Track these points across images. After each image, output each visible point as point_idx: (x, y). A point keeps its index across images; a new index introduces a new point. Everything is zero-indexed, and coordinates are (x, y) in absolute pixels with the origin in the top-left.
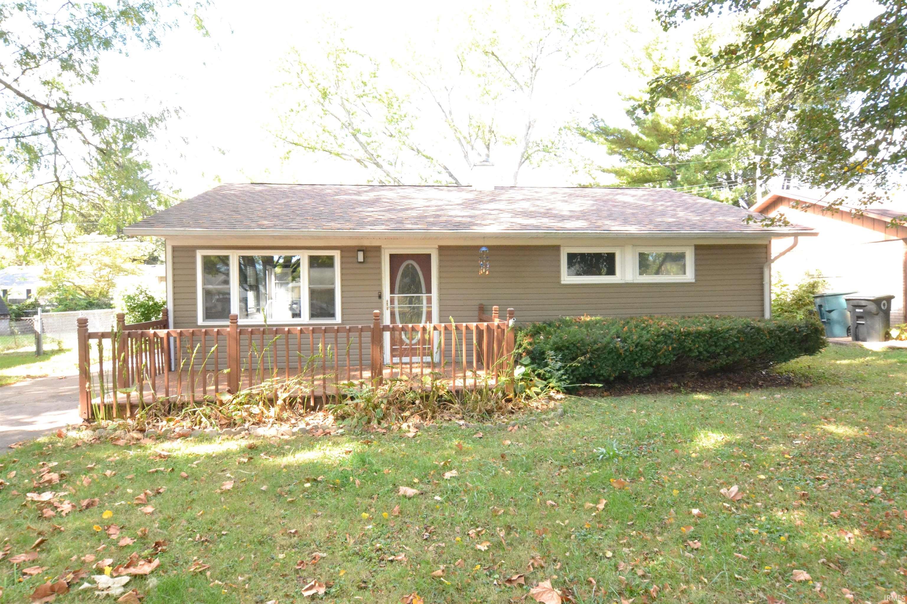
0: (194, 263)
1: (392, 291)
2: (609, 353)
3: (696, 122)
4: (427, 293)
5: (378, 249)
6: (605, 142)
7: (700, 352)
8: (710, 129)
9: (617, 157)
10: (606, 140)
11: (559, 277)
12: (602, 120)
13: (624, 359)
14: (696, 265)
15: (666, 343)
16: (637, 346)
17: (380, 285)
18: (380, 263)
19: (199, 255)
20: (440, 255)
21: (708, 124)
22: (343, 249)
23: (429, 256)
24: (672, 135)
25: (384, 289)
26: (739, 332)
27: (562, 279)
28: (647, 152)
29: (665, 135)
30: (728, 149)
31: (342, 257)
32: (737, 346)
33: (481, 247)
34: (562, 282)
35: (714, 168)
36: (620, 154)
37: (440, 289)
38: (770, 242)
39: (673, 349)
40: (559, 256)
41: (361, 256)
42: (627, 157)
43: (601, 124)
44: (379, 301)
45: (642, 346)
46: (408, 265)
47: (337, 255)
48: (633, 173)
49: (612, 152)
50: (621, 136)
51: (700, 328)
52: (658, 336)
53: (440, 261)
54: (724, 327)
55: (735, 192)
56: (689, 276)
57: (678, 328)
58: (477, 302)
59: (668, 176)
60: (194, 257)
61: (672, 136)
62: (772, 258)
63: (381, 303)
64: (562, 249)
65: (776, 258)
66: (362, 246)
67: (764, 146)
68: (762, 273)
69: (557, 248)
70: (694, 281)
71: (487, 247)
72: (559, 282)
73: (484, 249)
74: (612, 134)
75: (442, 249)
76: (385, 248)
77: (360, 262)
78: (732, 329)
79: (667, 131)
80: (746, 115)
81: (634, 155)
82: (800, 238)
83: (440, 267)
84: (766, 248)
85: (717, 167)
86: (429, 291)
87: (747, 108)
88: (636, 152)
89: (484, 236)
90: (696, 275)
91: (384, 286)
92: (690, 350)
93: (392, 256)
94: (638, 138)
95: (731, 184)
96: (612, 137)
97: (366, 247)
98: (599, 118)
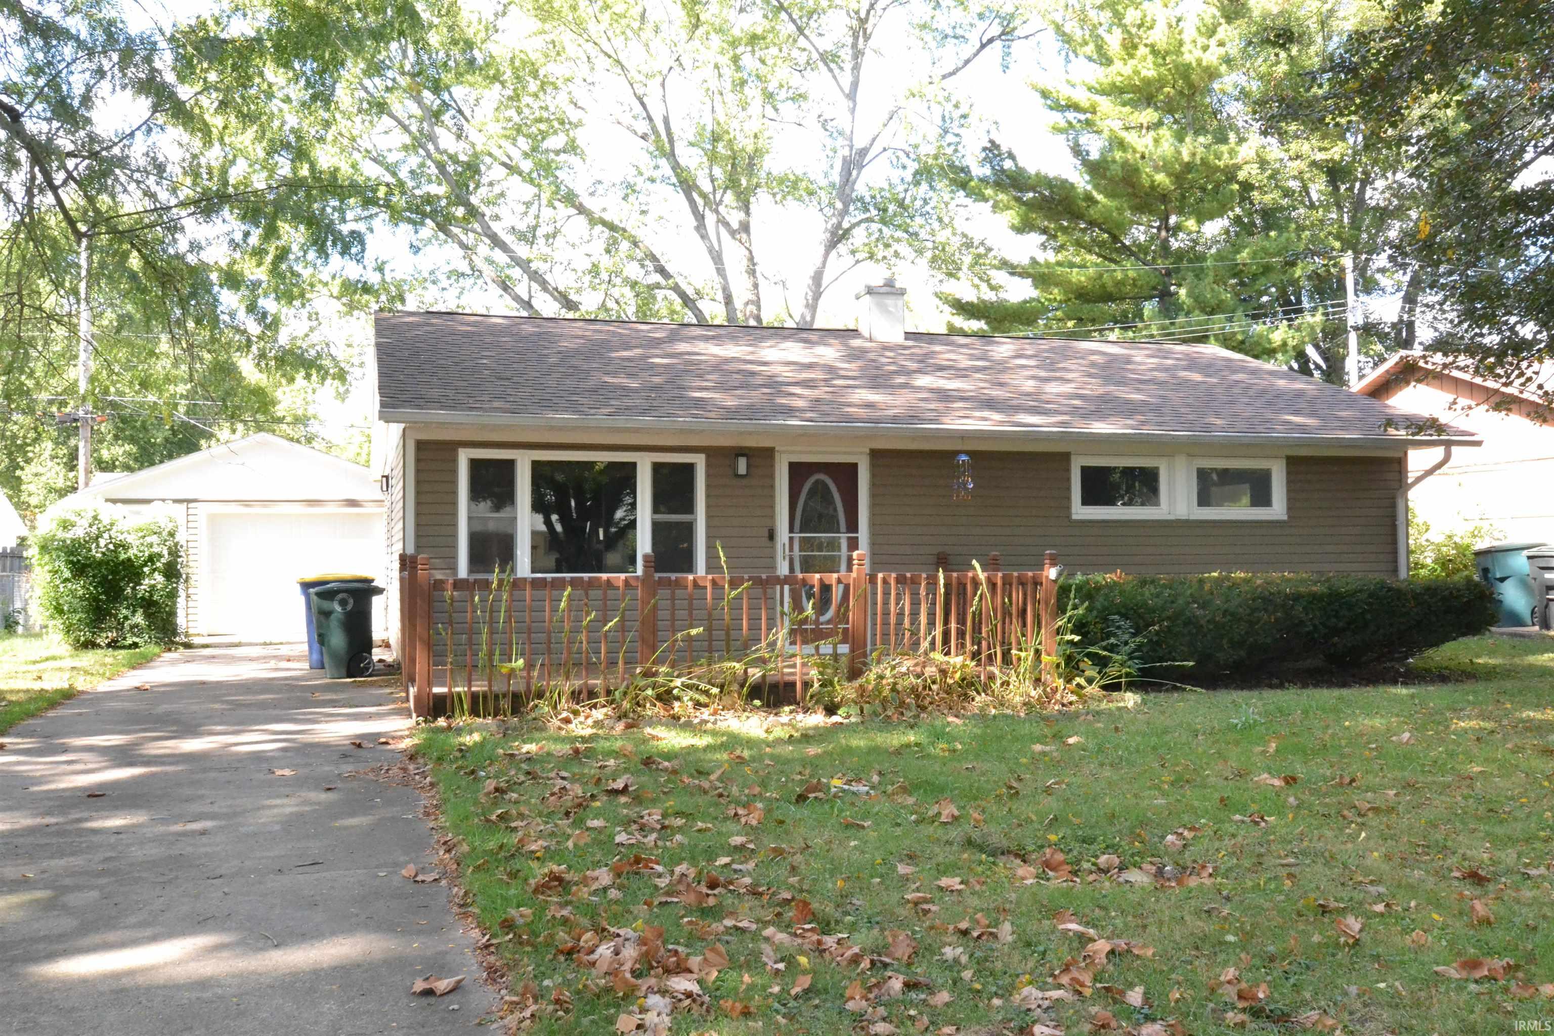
0: (454, 472)
1: (791, 530)
2: (1185, 624)
3: (1217, 169)
4: (848, 531)
5: (768, 454)
6: (1013, 203)
7: (1315, 626)
8: (1247, 187)
9: (1035, 239)
10: (1018, 200)
11: (1069, 508)
12: (1011, 156)
13: (1205, 636)
14: (1289, 491)
15: (1266, 610)
16: (1224, 615)
17: (772, 517)
18: (772, 476)
19: (464, 458)
20: (873, 466)
21: (1241, 175)
22: (713, 453)
23: (854, 467)
24: (1164, 196)
25: (778, 523)
26: (1371, 595)
27: (1073, 510)
28: (1106, 231)
29: (1147, 194)
30: (1285, 235)
31: (708, 466)
32: (1368, 616)
33: (958, 453)
34: (1074, 517)
35: (1255, 277)
36: (1044, 231)
37: (872, 524)
38: (1406, 454)
39: (1276, 620)
40: (1068, 470)
41: (742, 466)
42: (1062, 238)
43: (1008, 164)
44: (769, 544)
45: (1232, 614)
46: (817, 482)
47: (699, 461)
48: (1077, 277)
49: (1024, 227)
50: (1052, 192)
51: (1314, 588)
52: (1254, 600)
53: (873, 476)
54: (1349, 588)
55: (1298, 329)
56: (1278, 509)
57: (1281, 588)
58: (940, 549)
59: (1154, 288)
60: (454, 461)
61: (1164, 198)
62: (1410, 481)
63: (773, 548)
64: (1073, 458)
65: (1419, 480)
66: (741, 448)
67: (1359, 229)
68: (1393, 506)
69: (1064, 458)
70: (1285, 518)
71: (967, 453)
72: (1069, 516)
73: (964, 458)
74: (1033, 189)
75: (875, 454)
76: (781, 452)
77: (742, 476)
78: (1361, 591)
79: (1153, 187)
80: (1320, 156)
81: (1078, 234)
82: (1454, 449)
83: (873, 485)
84: (1400, 464)
85: (1263, 274)
86: (853, 526)
87: (1326, 144)
88: (1084, 231)
89: (964, 435)
90: (1289, 509)
91: (778, 517)
92: (1302, 622)
93: (793, 467)
94: (1089, 198)
95: (1292, 309)
96: (1031, 195)
97: (750, 449)
98: (1004, 149)
